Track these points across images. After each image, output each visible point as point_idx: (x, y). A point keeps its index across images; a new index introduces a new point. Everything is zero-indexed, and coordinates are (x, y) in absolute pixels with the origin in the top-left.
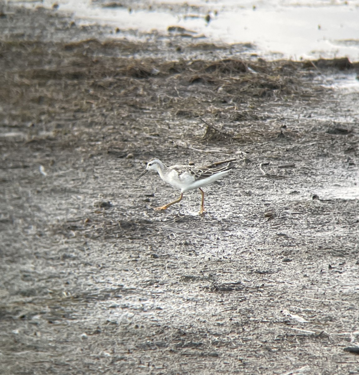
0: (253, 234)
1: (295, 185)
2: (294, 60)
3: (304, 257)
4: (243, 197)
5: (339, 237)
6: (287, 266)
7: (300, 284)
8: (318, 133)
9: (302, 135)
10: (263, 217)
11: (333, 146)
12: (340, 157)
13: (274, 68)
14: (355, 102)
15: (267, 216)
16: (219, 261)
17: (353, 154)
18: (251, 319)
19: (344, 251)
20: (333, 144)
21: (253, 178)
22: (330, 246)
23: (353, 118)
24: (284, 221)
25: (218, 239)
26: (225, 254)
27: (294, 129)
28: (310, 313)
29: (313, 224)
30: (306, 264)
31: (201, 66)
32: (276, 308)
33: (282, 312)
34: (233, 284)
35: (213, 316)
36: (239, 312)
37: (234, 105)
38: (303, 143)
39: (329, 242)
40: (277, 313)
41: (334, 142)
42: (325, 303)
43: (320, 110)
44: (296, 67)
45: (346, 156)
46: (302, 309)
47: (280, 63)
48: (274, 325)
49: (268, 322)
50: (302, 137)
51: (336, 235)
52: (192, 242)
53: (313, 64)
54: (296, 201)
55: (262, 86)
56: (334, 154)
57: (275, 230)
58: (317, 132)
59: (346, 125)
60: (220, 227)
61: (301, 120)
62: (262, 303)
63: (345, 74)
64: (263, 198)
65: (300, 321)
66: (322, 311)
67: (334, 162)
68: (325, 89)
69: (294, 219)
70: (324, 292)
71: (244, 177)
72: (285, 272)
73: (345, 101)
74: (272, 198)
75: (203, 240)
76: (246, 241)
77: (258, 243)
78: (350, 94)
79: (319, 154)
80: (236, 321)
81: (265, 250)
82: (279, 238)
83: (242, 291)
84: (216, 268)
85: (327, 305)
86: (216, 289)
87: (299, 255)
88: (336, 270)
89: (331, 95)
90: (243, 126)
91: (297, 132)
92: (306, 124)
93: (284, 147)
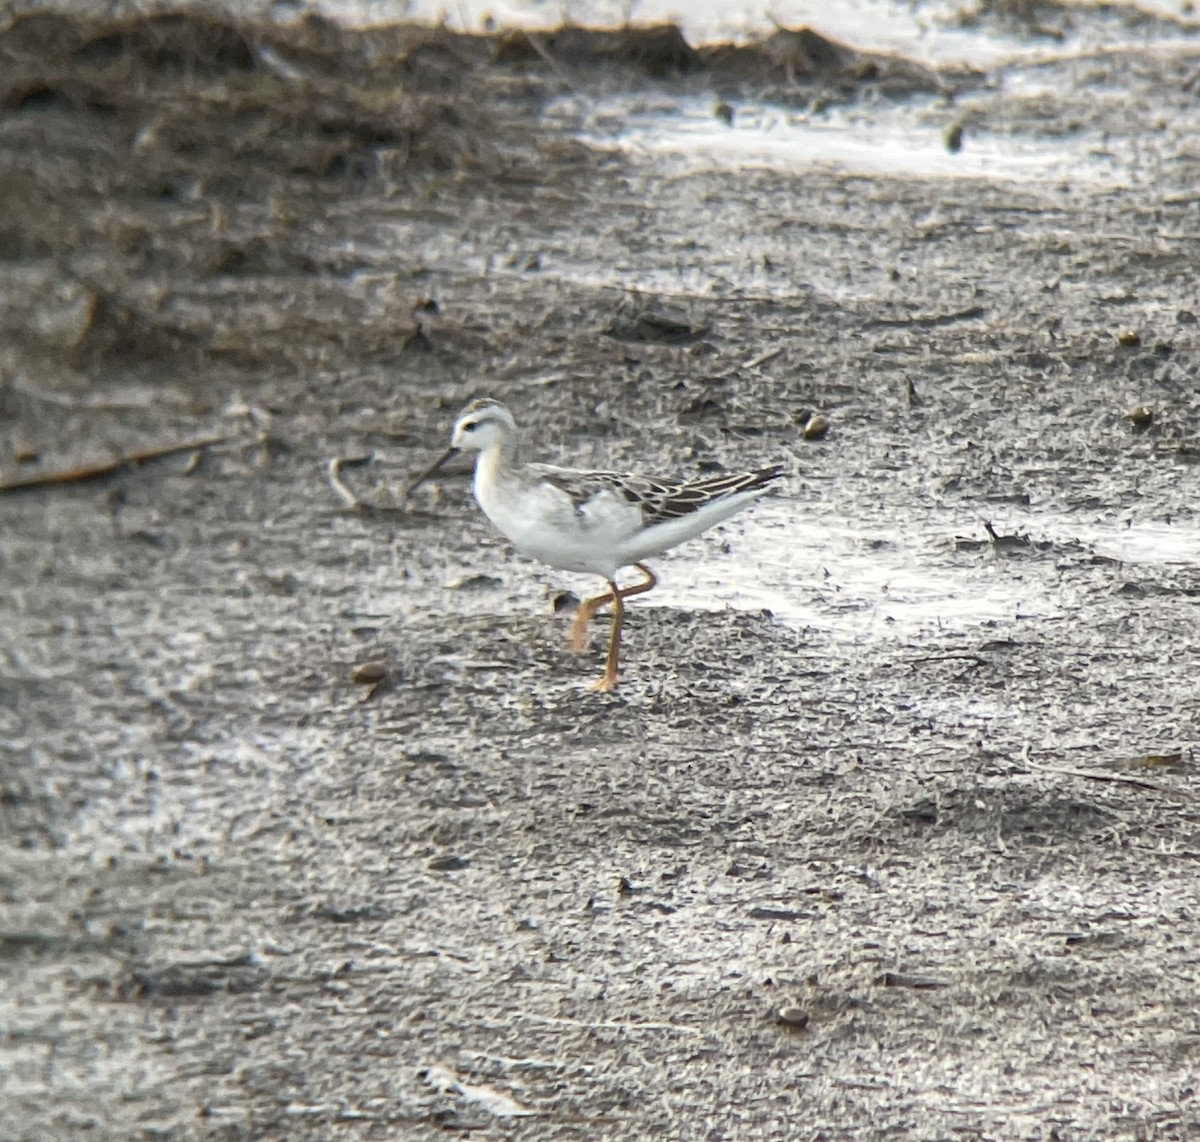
0: (303, 754)
1: (482, 551)
2: (458, 24)
3: (518, 848)
4: (257, 598)
5: (662, 765)
6: (448, 886)
7: (504, 958)
8: (570, 337)
9: (506, 344)
10: (348, 686)
11: (631, 390)
12: (662, 438)
13: (373, 55)
14: (717, 211)
15: (362, 679)
16: (153, 869)
17: (713, 424)
18: (295, 1108)
19: (682, 823)
20: (632, 385)
21: (302, 519)
22: (627, 800)
23: (711, 276)
24: (434, 700)
25: (151, 776)
26: (182, 842)
27: (470, 318)
28: (542, 1077)
29: (554, 712)
30: (529, 875)
31: (53, 39)
32: (401, 1061)
33: (423, 1075)
34: (216, 963)
35: (127, 1099)
36: (242, 1082)
37: (208, 211)
38: (512, 375)
39: (623, 786)
40: (403, 1081)
41: (637, 373)
42: (601, 1035)
43: (577, 240)
44: (467, 57)
45: (685, 434)
46: (508, 1063)
47: (402, 36)
48: (391, 1130)
49: (363, 1119)
50: (508, 351)
51: (650, 756)
52: (35, 791)
53: (539, 47)
54: (487, 617)
55: (329, 130)
56: (638, 426)
57: (399, 737)
58: (568, 330)
59: (685, 305)
60: (159, 726)
61: (500, 281)
62: (339, 1040)
63: (670, 92)
64: (345, 606)
65: (499, 1111)
66: (588, 1069)
67: (638, 458)
68: (594, 152)
69: (479, 692)
70: (599, 988)
71: (262, 517)
72: (442, 912)
73: (677, 208)
74: (388, 604)
75: (86, 783)
76: (274, 784)
77: (327, 793)
78: (692, 178)
79: (576, 425)
80: (227, 1121)
81: (356, 821)
82: (417, 773)
83: (256, 995)
84: (142, 901)
85: (612, 1044)
86: (142, 988)
87: (501, 841)
88: (647, 899)
89: (620, 179)
90: (251, 299)
91: (483, 329)
92: (519, 298)
93: (431, 393)
